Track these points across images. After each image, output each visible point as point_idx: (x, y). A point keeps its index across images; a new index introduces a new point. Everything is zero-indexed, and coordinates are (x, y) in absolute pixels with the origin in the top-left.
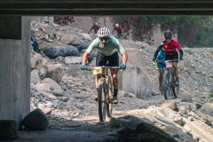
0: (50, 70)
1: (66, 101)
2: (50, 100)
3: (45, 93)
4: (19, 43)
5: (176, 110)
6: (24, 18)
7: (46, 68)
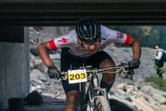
0: (36, 64)
1: (49, 85)
2: (40, 84)
3: (35, 80)
4: (22, 45)
5: (125, 90)
6: (25, 28)
7: (34, 62)
